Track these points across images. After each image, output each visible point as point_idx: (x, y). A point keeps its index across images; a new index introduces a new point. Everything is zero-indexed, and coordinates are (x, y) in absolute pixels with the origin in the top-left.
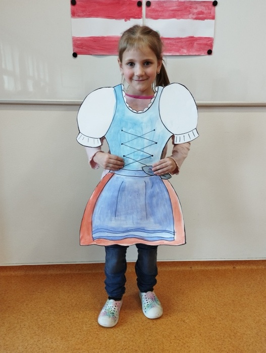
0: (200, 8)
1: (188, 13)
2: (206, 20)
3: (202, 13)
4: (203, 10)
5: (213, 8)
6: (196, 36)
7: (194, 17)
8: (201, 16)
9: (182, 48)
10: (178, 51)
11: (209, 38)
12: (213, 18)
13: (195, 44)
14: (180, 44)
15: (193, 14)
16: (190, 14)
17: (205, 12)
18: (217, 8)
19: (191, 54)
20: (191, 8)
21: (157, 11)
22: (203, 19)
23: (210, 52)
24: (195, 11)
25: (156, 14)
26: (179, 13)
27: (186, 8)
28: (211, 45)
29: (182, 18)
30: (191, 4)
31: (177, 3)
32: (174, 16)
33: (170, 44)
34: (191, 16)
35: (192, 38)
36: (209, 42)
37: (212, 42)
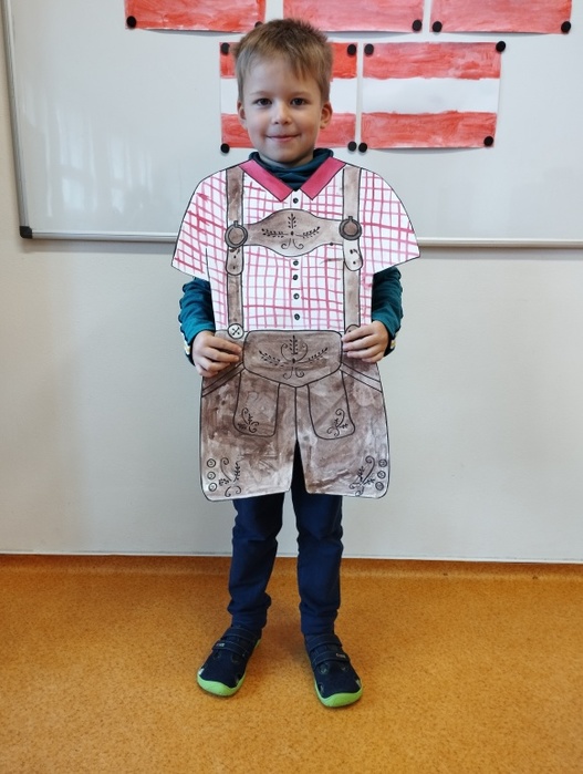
0: (471, 57)
1: (447, 66)
2: (481, 79)
3: (474, 65)
4: (476, 61)
5: (497, 55)
6: (462, 109)
7: (459, 73)
8: (472, 71)
9: (434, 133)
10: (425, 139)
11: (487, 114)
12: (497, 75)
13: (460, 126)
14: (429, 126)
15: (457, 68)
16: (450, 67)
17: (481, 63)
18: (504, 55)
19: (452, 145)
20: (452, 55)
21: (386, 63)
22: (476, 77)
23: (489, 142)
24: (461, 62)
25: (384, 68)
26: (430, 66)
27: (442, 57)
28: (492, 129)
29: (434, 75)
30: (453, 49)
31: (426, 47)
32: (418, 73)
33: (411, 126)
34: (452, 71)
35: (454, 116)
36: (487, 123)
37: (495, 122)
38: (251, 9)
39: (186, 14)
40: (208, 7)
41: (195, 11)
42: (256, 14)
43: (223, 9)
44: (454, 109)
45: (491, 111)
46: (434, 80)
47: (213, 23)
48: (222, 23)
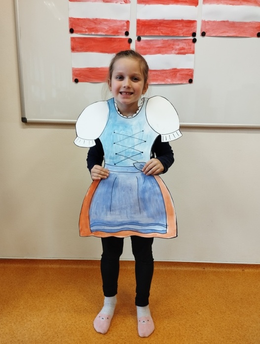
0: (182, 45)
1: (171, 49)
2: (187, 55)
3: (183, 49)
4: (184, 47)
5: (193, 44)
6: (179, 68)
7: (177, 52)
8: (183, 51)
9: (167, 78)
10: (163, 80)
11: (190, 69)
12: (193, 53)
13: (178, 75)
14: (165, 75)
15: (176, 50)
16: (173, 49)
17: (186, 48)
18: (196, 44)
19: (175, 83)
20: (173, 45)
21: (145, 48)
22: (184, 54)
23: (191, 81)
24: (177, 47)
25: (144, 50)
26: (164, 49)
27: (169, 45)
28: (192, 76)
29: (166, 53)
30: (174, 42)
31: (162, 41)
32: (159, 52)
33: (157, 75)
34: (173, 51)
35: (175, 70)
36: (190, 73)
37: (193, 73)
38: (123, 26)
39: (95, 28)
40: (105, 24)
41: (99, 26)
42: (125, 28)
43: (112, 25)
44: (175, 68)
45: (191, 68)
46: (166, 56)
47: (107, 31)
48: (111, 31)
